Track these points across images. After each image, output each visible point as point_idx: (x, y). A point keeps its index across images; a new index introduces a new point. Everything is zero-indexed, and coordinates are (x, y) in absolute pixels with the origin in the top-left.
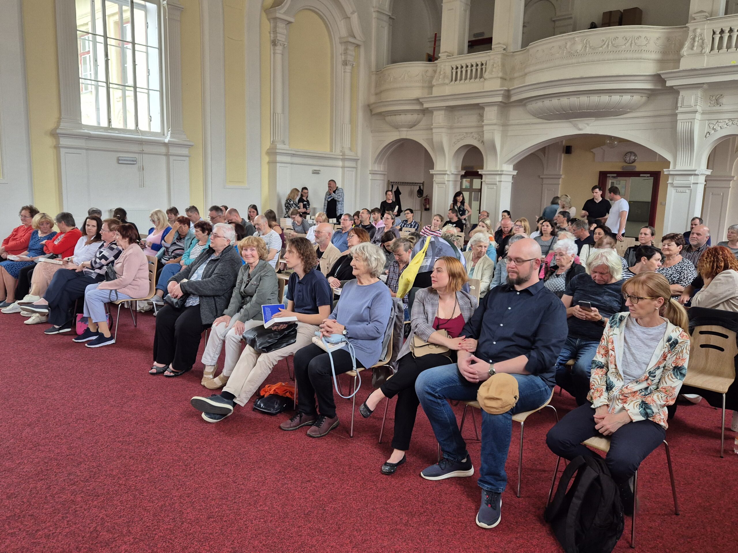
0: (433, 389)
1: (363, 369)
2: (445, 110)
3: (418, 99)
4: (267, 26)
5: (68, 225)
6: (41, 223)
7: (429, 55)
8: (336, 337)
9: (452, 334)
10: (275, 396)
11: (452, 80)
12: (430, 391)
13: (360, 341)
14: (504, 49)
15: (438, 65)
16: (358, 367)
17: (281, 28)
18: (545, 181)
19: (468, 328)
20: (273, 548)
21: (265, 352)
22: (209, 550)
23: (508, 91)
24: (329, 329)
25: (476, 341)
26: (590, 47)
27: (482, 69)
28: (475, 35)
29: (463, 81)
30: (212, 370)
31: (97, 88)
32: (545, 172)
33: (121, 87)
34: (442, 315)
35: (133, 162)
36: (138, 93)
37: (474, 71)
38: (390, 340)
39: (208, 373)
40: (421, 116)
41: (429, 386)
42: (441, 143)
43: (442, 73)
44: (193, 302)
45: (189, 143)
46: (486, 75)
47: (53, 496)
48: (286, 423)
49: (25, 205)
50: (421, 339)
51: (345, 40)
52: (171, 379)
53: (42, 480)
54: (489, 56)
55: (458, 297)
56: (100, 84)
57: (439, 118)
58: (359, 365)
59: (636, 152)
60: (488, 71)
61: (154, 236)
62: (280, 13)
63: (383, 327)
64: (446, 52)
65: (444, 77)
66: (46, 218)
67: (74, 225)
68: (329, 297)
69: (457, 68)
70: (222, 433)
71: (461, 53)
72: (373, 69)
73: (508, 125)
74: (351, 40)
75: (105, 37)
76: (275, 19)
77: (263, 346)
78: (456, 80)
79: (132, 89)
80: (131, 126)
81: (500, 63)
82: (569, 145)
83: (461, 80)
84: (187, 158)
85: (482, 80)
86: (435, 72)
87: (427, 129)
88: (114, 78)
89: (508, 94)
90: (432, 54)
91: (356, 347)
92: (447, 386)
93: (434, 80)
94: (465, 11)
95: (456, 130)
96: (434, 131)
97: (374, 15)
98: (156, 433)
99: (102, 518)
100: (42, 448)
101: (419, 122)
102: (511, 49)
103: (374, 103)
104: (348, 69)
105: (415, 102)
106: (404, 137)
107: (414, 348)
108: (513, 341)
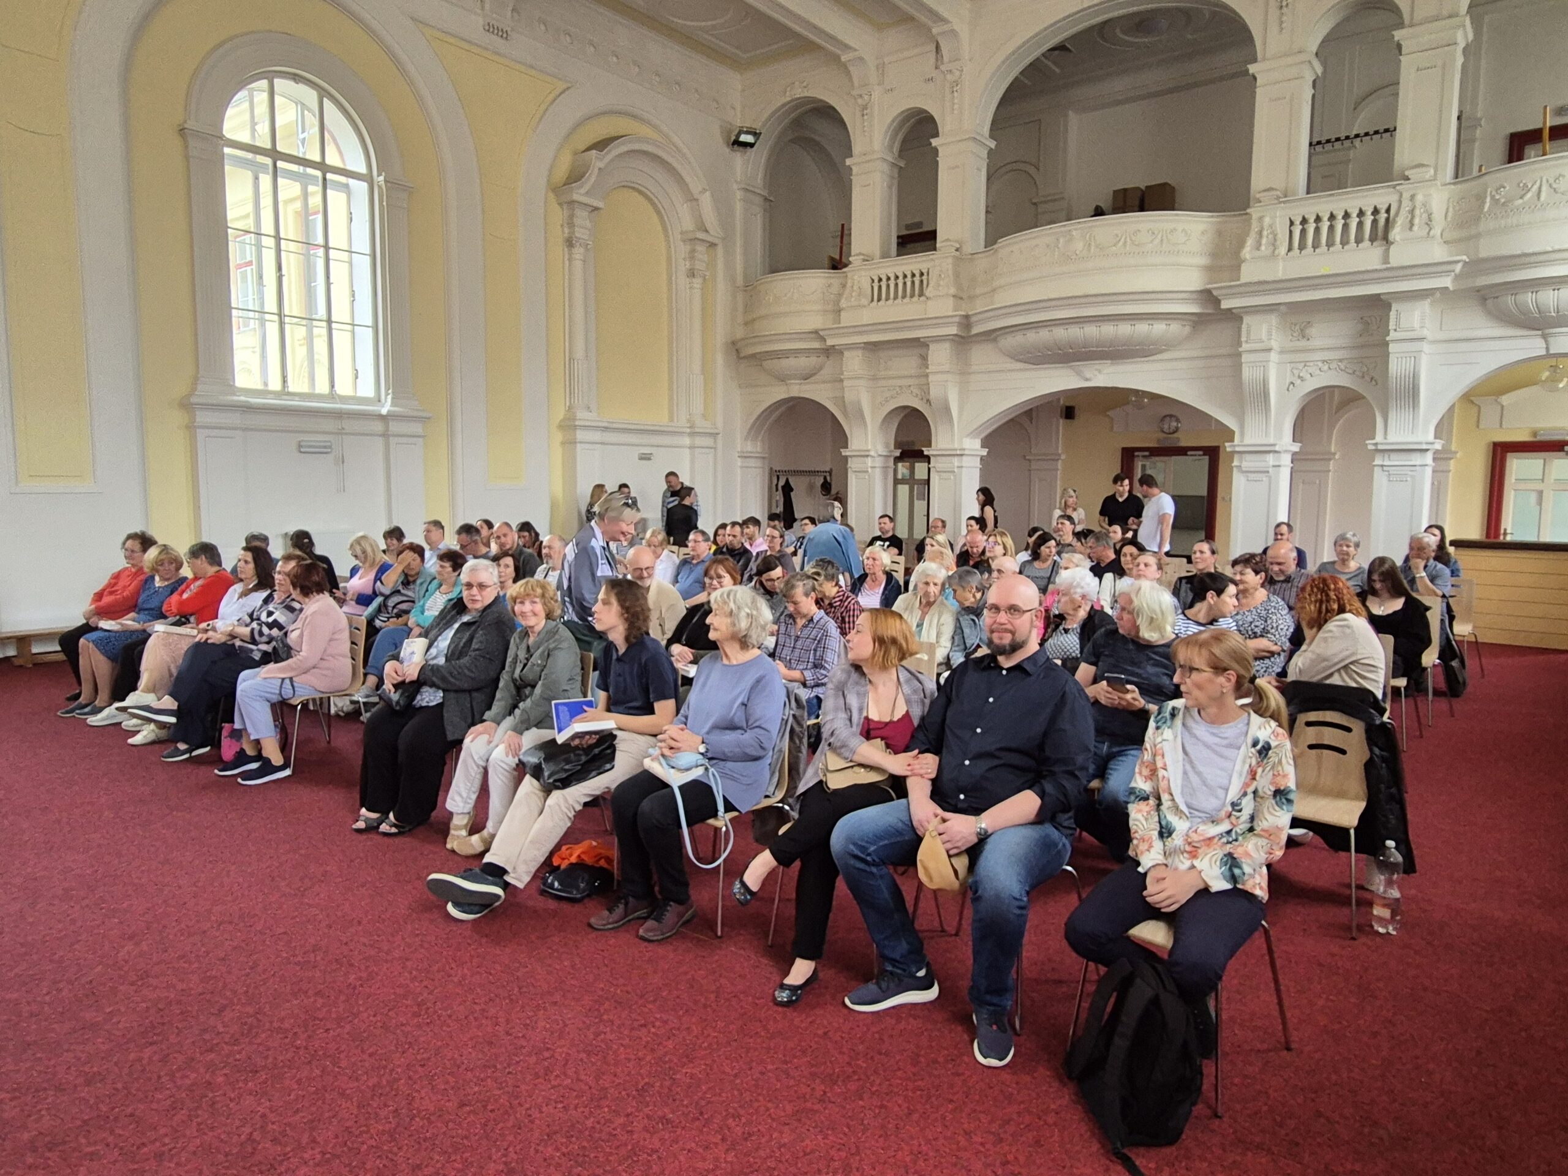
0: (863, 848)
1: (735, 814)
2: (864, 348)
3: (816, 332)
5: (212, 565)
6: (159, 563)
7: (832, 259)
8: (688, 758)
9: (893, 748)
10: (579, 867)
11: (872, 300)
12: (856, 851)
13: (729, 764)
14: (957, 250)
15: (849, 275)
16: (726, 810)
17: (582, 217)
18: (1034, 466)
19: (920, 736)
20: (580, 1159)
21: (558, 788)
22: (462, 1170)
23: (967, 317)
24: (673, 743)
25: (937, 758)
26: (1096, 246)
27: (922, 281)
28: (908, 227)
29: (890, 302)
30: (465, 821)
31: (263, 323)
32: (1034, 451)
33: (304, 322)
34: (874, 716)
35: (324, 450)
36: (334, 332)
37: (909, 284)
38: (783, 760)
39: (459, 828)
40: (822, 358)
41: (855, 843)
42: (859, 402)
43: (855, 288)
44: (430, 697)
45: (425, 414)
46: (928, 292)
47: (172, 1076)
48: (601, 917)
50: (840, 756)
51: (691, 236)
52: (390, 840)
53: (151, 1044)
54: (932, 260)
55: (901, 680)
56: (267, 317)
57: (854, 363)
58: (729, 807)
59: (1178, 415)
60: (931, 285)
61: (363, 580)
62: (579, 194)
63: (770, 739)
64: (860, 254)
65: (860, 294)
66: (168, 553)
67: (220, 564)
68: (672, 685)
69: (880, 280)
70: (484, 940)
71: (885, 255)
72: (740, 282)
73: (970, 374)
74: (701, 235)
75: (278, 238)
76: (571, 203)
77: (556, 777)
78: (879, 300)
79: (324, 324)
80: (322, 387)
81: (950, 272)
82: (1068, 404)
83: (887, 299)
84: (421, 440)
85: (922, 298)
86: (844, 286)
87: (835, 381)
88: (293, 305)
89: (966, 322)
90: (837, 257)
91: (724, 775)
93: (843, 301)
94: (890, 187)
95: (883, 383)
96: (846, 383)
97: (739, 195)
98: (365, 945)
99: (263, 1116)
100: (154, 982)
101: (821, 368)
102: (968, 249)
103: (743, 339)
104: (697, 282)
105: (813, 335)
106: (795, 394)
107: (828, 775)
108: (998, 758)
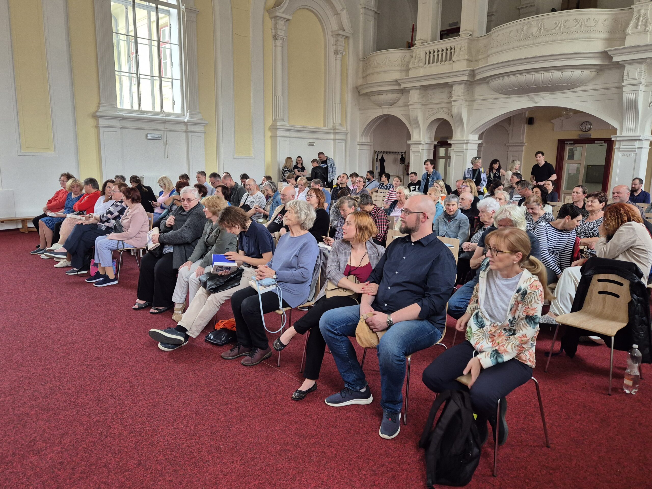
0: (333, 327)
1: (289, 308)
2: (420, 89)
3: (396, 81)
4: (269, 23)
5: (94, 188)
6: (72, 186)
7: (408, 43)
9: (361, 280)
10: (224, 330)
11: (426, 64)
12: (330, 328)
13: (289, 285)
14: (471, 35)
15: (414, 50)
16: (283, 307)
17: (281, 24)
19: (373, 275)
21: (212, 293)
23: (473, 71)
24: (261, 274)
25: (377, 286)
26: (544, 30)
27: (451, 53)
28: (450, 25)
29: (434, 64)
30: (180, 307)
32: (510, 141)
33: (149, 77)
34: (353, 264)
36: (162, 82)
37: (444, 54)
39: (178, 310)
40: (399, 95)
41: (329, 324)
42: (417, 117)
43: (417, 57)
44: (168, 249)
45: (204, 122)
46: (454, 58)
48: (227, 353)
49: (63, 173)
50: (333, 283)
51: (336, 33)
54: (457, 41)
55: (367, 247)
57: (415, 96)
58: (285, 305)
59: (590, 121)
60: (456, 54)
62: (280, 12)
63: (309, 273)
64: (421, 39)
65: (419, 61)
66: (76, 182)
67: (97, 188)
69: (430, 53)
71: (434, 40)
72: (361, 56)
73: (474, 100)
74: (341, 33)
75: (136, 37)
76: (276, 17)
77: (212, 287)
78: (429, 63)
79: (158, 78)
81: (466, 47)
83: (433, 62)
84: (203, 134)
85: (451, 62)
86: (412, 56)
87: (405, 106)
88: (144, 70)
89: (473, 73)
90: (410, 41)
91: (284, 289)
92: (345, 324)
93: (411, 64)
94: (438, 3)
95: (429, 106)
96: (410, 107)
97: (362, 11)
101: (398, 100)
102: (476, 35)
103: (361, 85)
104: (339, 56)
105: (394, 83)
106: (386, 113)
107: (327, 291)
108: (405, 287)
